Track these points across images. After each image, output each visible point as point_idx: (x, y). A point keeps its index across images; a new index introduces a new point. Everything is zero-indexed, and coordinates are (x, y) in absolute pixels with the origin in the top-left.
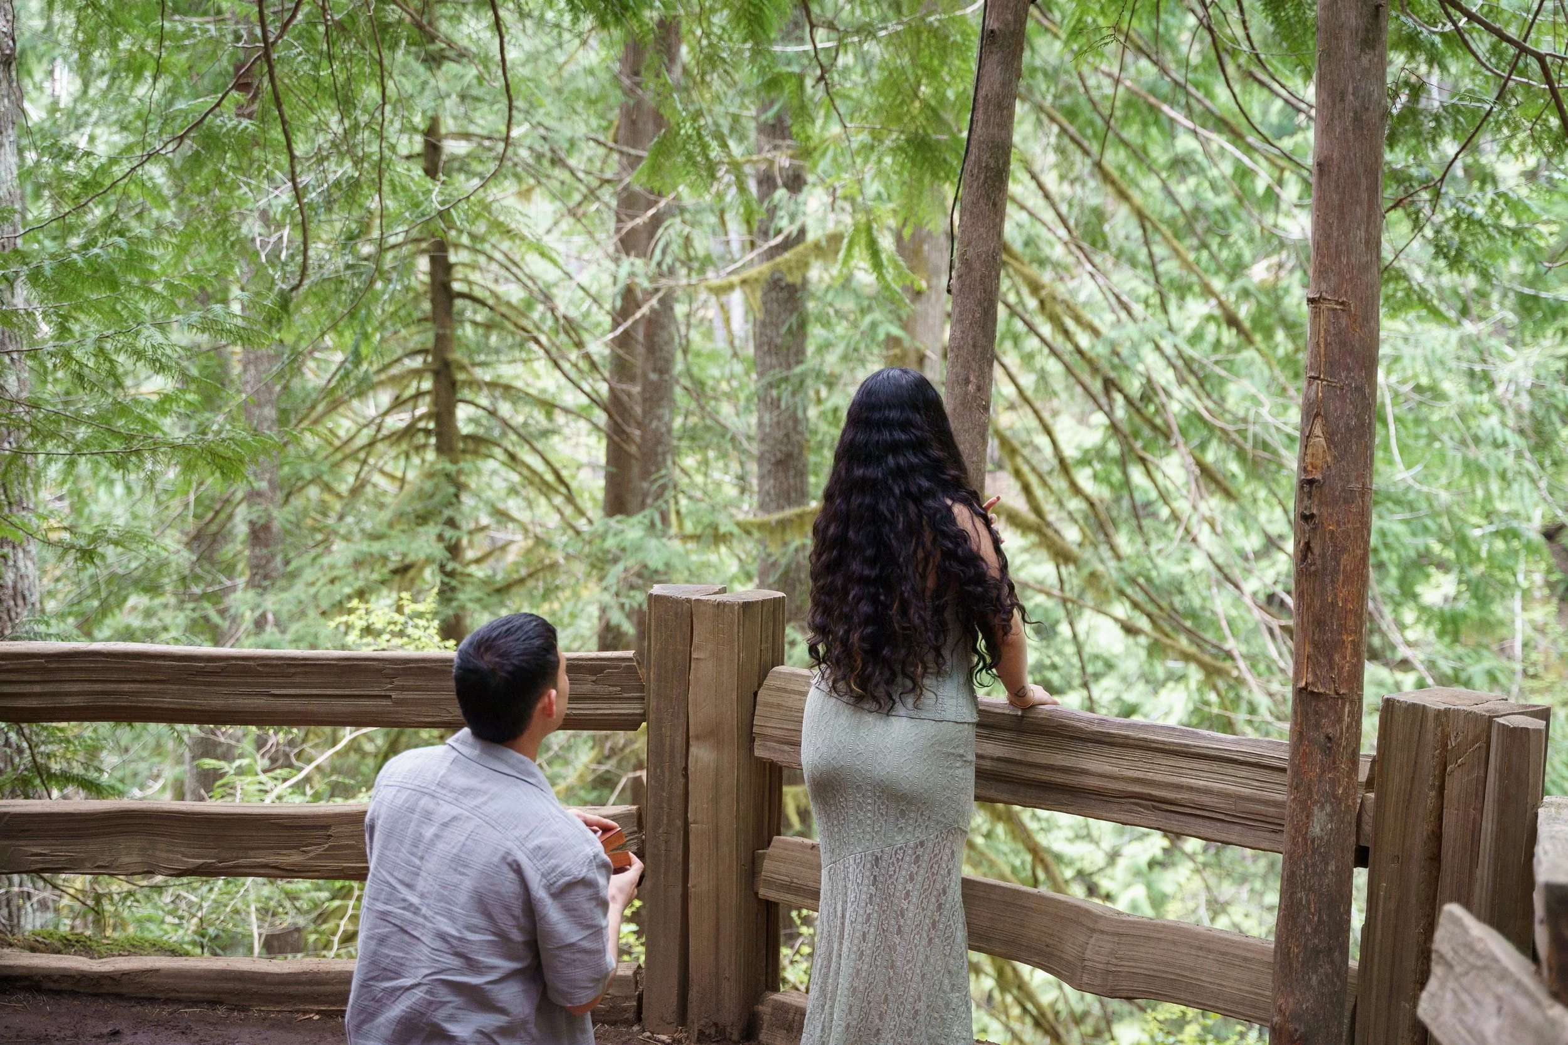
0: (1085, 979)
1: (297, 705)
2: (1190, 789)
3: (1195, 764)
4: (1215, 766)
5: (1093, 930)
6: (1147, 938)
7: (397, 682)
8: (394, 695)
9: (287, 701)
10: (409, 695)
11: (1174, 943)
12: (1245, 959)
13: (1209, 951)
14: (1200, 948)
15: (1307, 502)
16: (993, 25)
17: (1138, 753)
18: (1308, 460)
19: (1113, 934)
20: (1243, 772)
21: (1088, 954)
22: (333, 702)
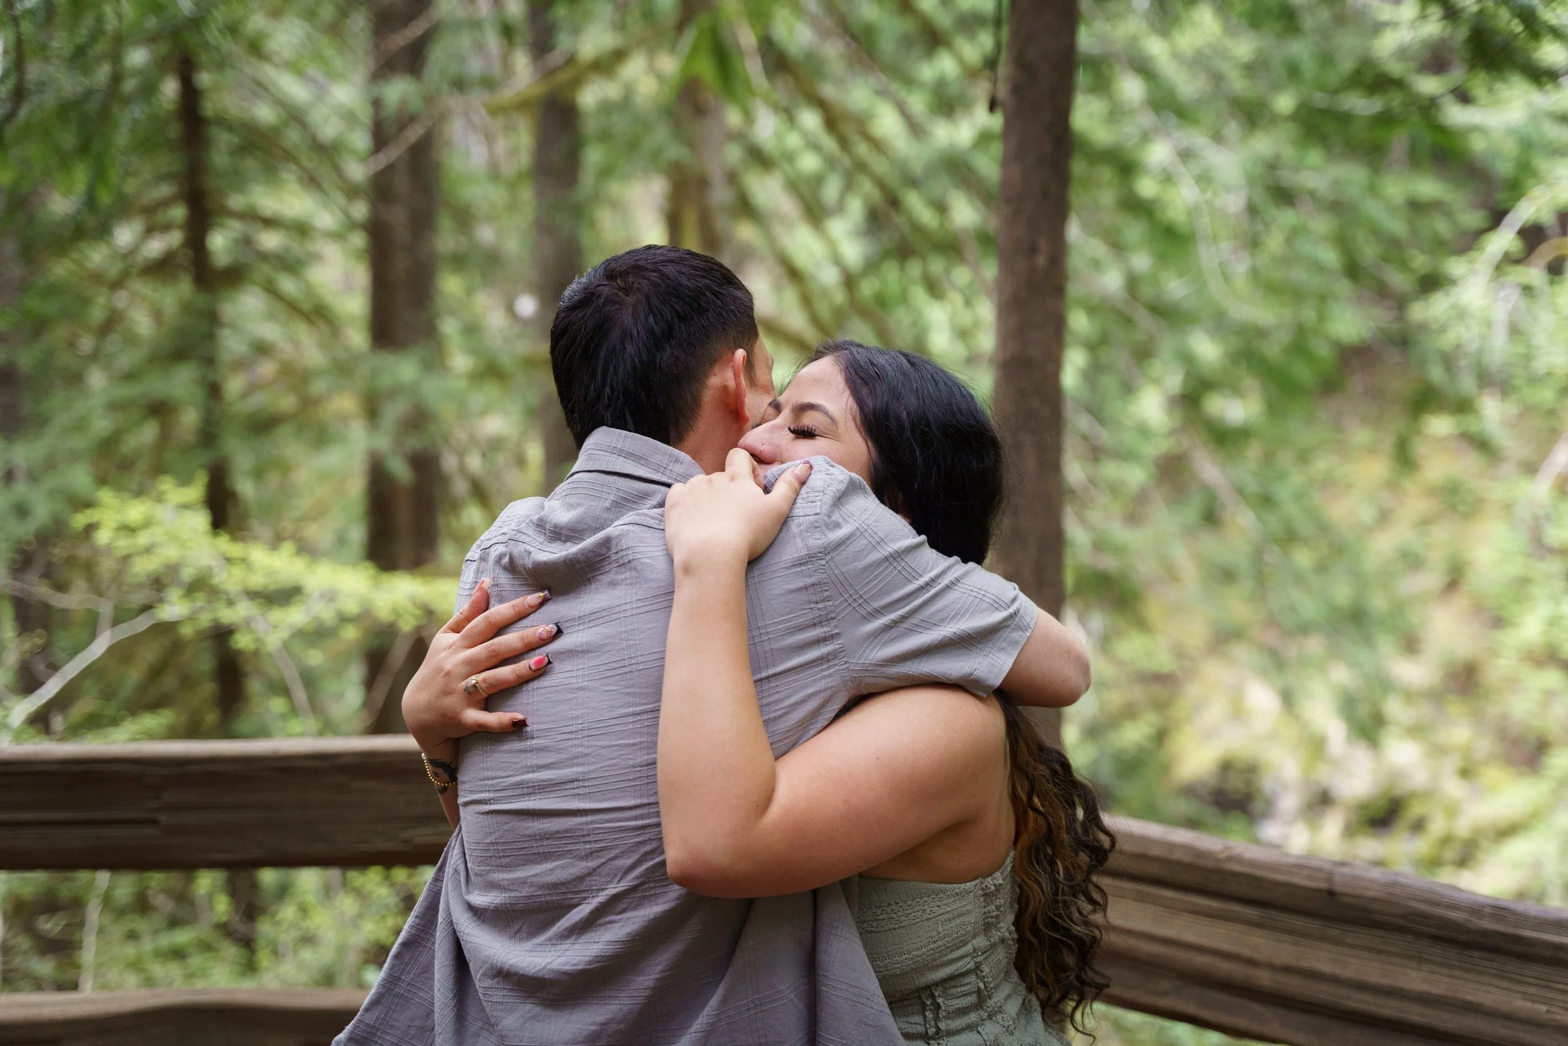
7: (167, 798)
8: (163, 819)
10: (189, 818)
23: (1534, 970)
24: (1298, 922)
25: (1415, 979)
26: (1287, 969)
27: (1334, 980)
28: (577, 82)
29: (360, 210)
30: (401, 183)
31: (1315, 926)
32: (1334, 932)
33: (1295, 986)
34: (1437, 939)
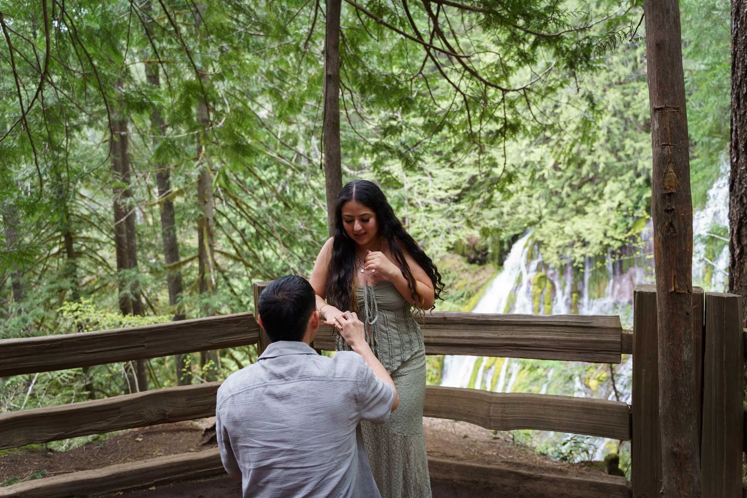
0: (492, 424)
1: (98, 356)
2: (534, 339)
3: (534, 329)
4: (544, 329)
5: (491, 403)
6: (518, 403)
7: (146, 339)
8: (146, 345)
9: (94, 355)
10: (153, 344)
11: (532, 404)
12: (569, 407)
13: (550, 406)
14: (545, 405)
15: (668, 204)
16: (330, 73)
17: (505, 327)
18: (666, 184)
19: (501, 404)
20: (558, 330)
21: (491, 413)
22: (116, 352)
23: (493, 327)
24: (438, 326)
25: (466, 334)
26: (437, 337)
27: (448, 337)
28: (174, 197)
29: (113, 236)
30: (125, 227)
31: (442, 326)
32: (447, 327)
33: (439, 340)
34: (470, 324)
